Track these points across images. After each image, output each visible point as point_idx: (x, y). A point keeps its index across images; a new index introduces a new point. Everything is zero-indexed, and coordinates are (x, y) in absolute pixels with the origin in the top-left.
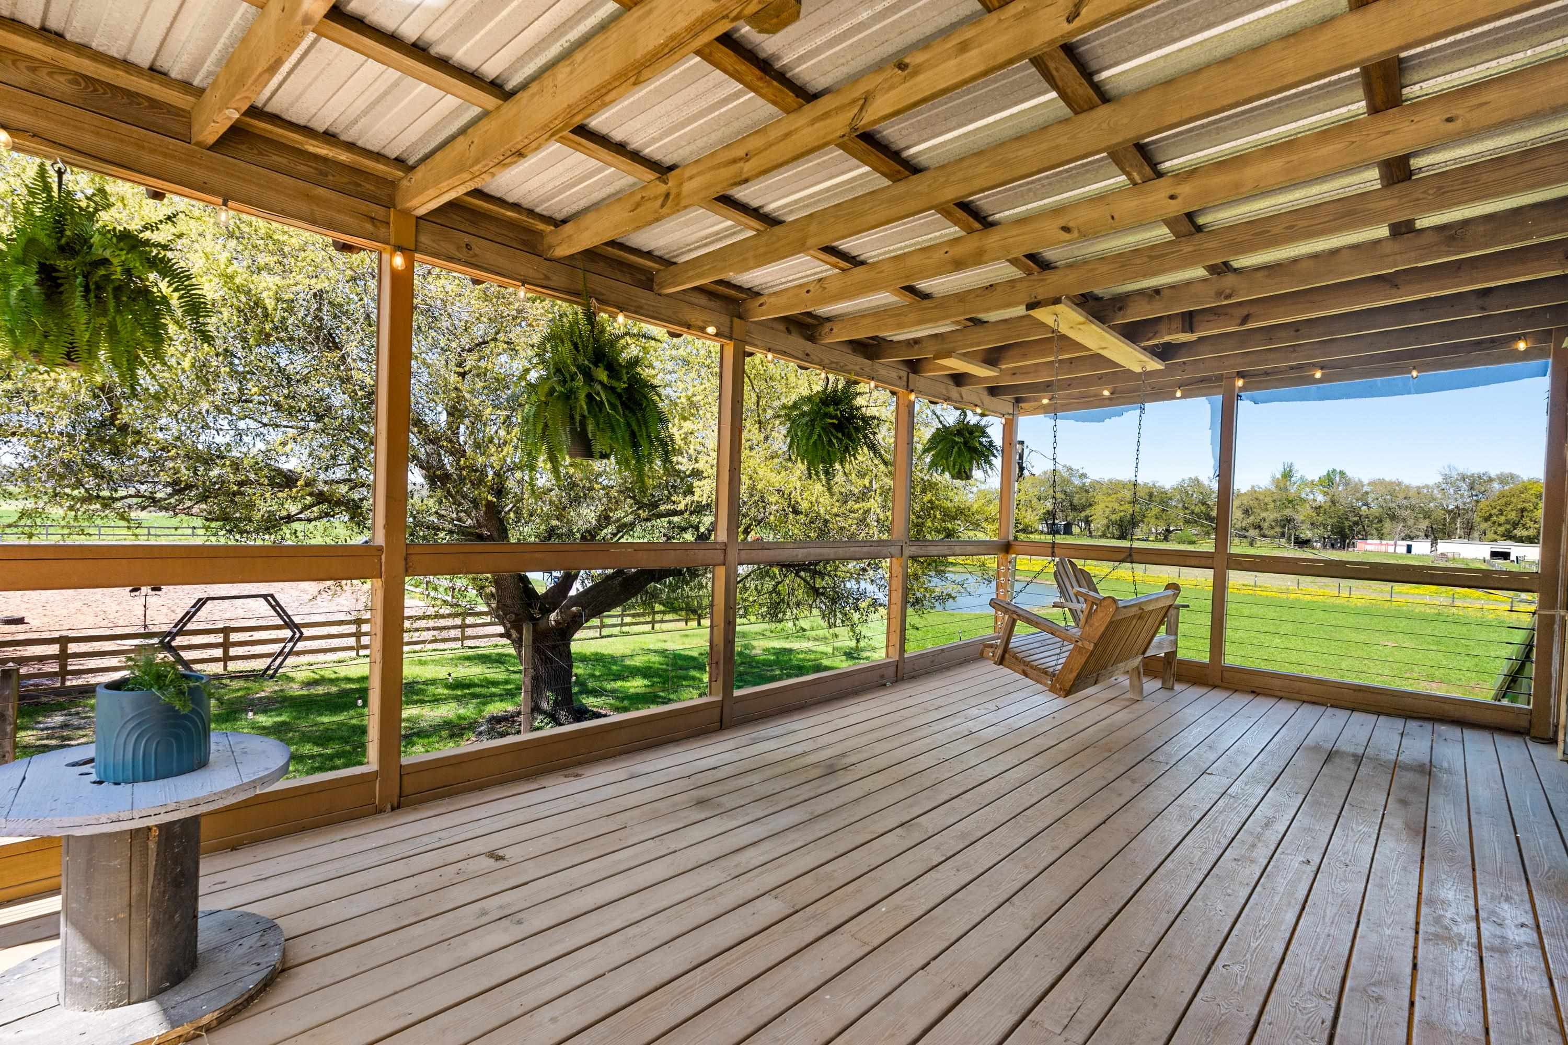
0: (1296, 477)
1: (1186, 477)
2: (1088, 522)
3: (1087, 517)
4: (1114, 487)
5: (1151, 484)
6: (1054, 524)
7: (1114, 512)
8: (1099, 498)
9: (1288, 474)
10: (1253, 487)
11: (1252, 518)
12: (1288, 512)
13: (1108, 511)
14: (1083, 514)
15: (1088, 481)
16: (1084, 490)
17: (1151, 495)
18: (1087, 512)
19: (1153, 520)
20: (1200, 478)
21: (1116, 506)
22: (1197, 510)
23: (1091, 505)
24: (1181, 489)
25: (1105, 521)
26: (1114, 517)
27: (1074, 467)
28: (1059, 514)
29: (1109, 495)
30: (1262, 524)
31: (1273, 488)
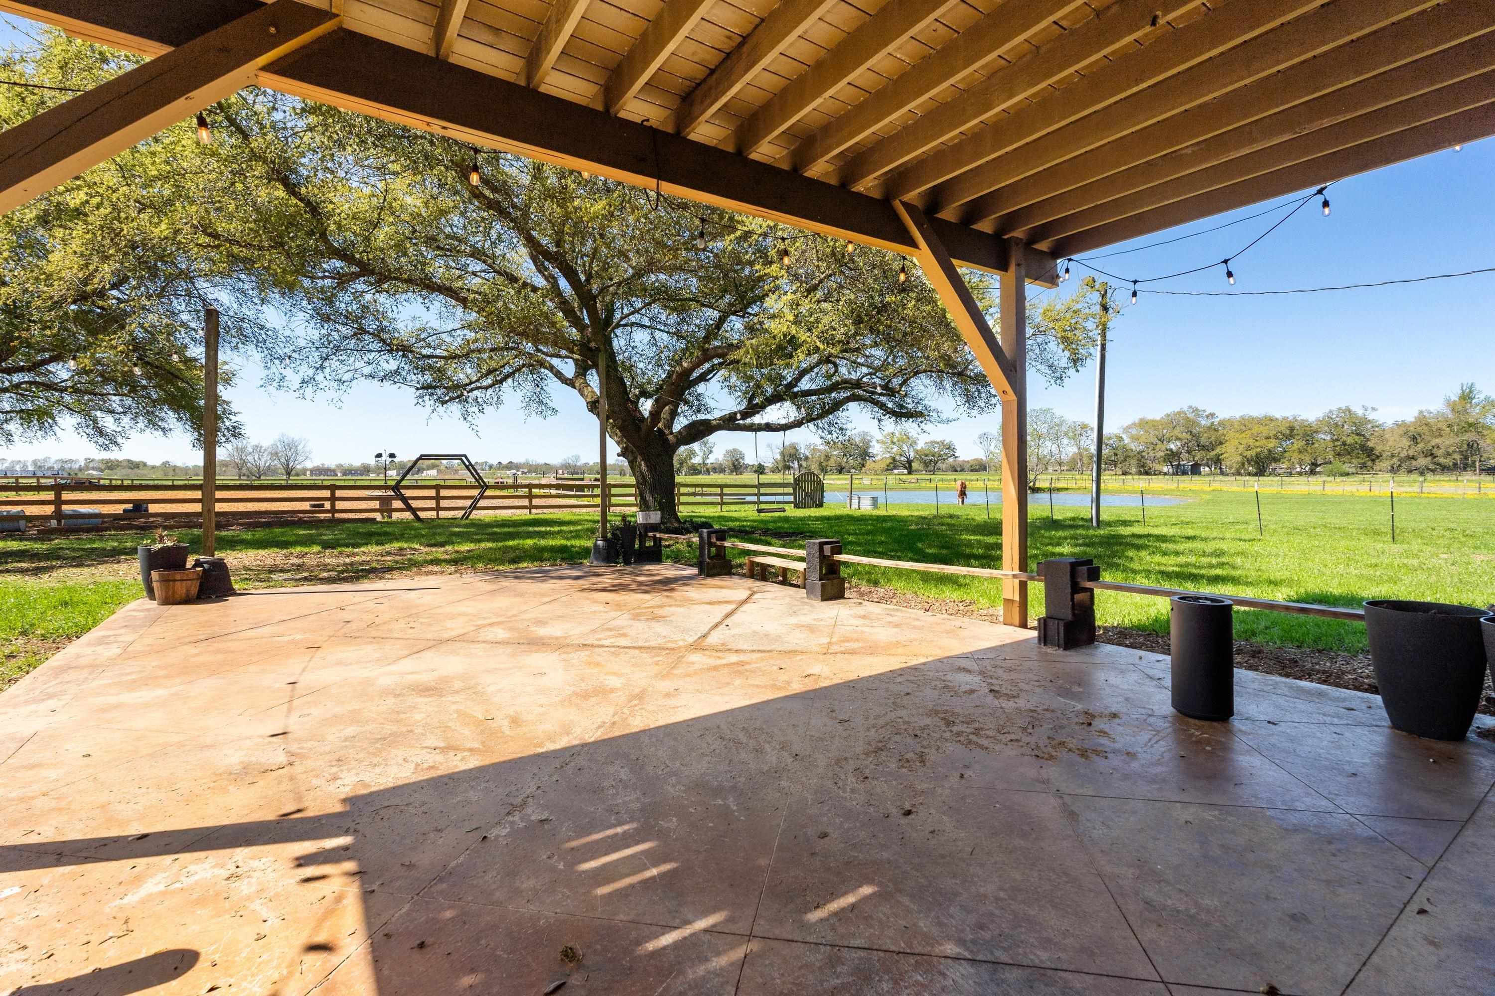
0: (1480, 397)
1: (1334, 408)
2: (1218, 461)
3: (1218, 456)
4: (1246, 424)
5: (1291, 418)
6: (1179, 465)
7: (1249, 448)
8: (1231, 435)
9: (1467, 396)
10: (1421, 412)
11: (1421, 445)
12: (1470, 436)
13: (1241, 448)
14: (1213, 453)
15: (1216, 421)
16: (1212, 428)
17: (1292, 429)
18: (1218, 450)
19: (1296, 454)
20: (1353, 408)
21: (1251, 442)
22: (1349, 440)
23: (1221, 443)
24: (1331, 424)
25: (1239, 459)
26: (1249, 454)
27: (1200, 408)
28: (1184, 455)
29: (1242, 432)
30: (1435, 451)
31: (1447, 411)
